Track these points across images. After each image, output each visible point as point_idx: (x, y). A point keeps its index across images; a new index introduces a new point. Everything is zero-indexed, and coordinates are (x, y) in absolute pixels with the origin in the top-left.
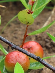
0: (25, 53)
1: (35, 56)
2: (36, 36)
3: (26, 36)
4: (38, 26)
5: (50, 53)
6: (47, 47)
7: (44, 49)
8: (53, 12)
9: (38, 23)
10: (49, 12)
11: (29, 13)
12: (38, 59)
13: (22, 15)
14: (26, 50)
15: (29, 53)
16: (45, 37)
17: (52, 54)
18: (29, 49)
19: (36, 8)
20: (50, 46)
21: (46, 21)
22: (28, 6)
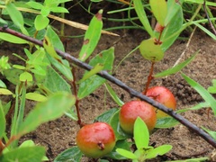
0: (151, 104)
1: (166, 108)
2: (163, 80)
3: (151, 78)
4: (166, 65)
5: (184, 104)
6: (179, 96)
7: (176, 98)
8: (188, 45)
9: (166, 61)
10: (183, 45)
11: (156, 44)
12: (170, 113)
13: (146, 47)
14: (151, 99)
15: (156, 103)
16: (177, 81)
17: (187, 106)
18: (155, 98)
19: (166, 36)
20: (184, 95)
21: (177, 59)
22: (153, 34)
